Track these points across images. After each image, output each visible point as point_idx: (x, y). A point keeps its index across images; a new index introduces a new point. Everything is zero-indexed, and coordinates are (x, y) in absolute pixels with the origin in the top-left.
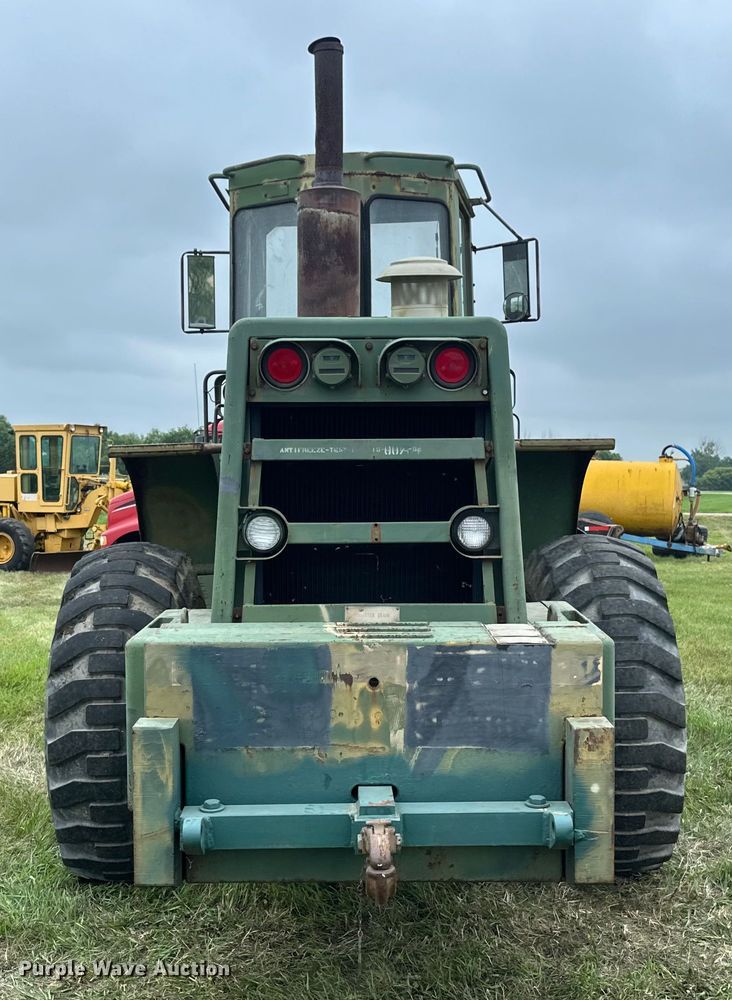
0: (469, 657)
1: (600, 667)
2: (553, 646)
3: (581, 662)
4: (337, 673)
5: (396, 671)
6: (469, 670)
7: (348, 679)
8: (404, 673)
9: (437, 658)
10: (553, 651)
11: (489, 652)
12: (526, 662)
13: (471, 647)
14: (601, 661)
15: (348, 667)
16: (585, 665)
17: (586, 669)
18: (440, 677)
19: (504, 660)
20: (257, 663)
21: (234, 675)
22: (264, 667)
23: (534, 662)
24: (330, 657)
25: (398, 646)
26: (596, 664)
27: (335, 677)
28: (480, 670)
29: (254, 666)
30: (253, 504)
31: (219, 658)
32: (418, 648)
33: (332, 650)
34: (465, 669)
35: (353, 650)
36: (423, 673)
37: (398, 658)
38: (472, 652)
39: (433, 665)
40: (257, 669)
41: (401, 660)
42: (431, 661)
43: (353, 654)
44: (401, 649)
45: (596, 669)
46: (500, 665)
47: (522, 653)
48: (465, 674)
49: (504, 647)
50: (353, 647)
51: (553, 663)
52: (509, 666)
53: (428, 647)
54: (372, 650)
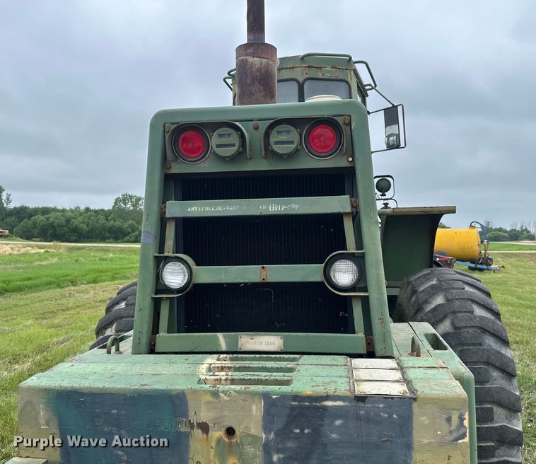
0: (325, 408)
1: (466, 423)
2: (415, 399)
3: (445, 416)
4: (194, 420)
5: (252, 421)
6: (327, 421)
7: (204, 428)
8: (260, 423)
9: (293, 408)
10: (415, 405)
11: (347, 404)
12: (387, 415)
13: (328, 398)
14: (467, 416)
15: (205, 416)
16: (449, 420)
17: (450, 426)
18: (296, 428)
19: (362, 412)
20: (117, 409)
21: (96, 420)
22: (124, 412)
23: (395, 416)
24: (187, 405)
25: (254, 394)
26: (461, 419)
27: (192, 426)
28: (338, 423)
29: (116, 411)
30: (169, 252)
31: (83, 402)
32: (274, 397)
33: (189, 397)
34: (323, 421)
35: (209, 398)
36: (280, 423)
37: (254, 407)
38: (329, 403)
39: (289, 415)
40: (117, 414)
41: (257, 409)
42: (288, 411)
43: (208, 403)
44: (256, 399)
45: (461, 425)
46: (359, 418)
47: (381, 406)
48: (322, 425)
49: (362, 399)
50: (209, 395)
51: (414, 418)
52: (367, 419)
53: (284, 397)
54: (228, 399)
